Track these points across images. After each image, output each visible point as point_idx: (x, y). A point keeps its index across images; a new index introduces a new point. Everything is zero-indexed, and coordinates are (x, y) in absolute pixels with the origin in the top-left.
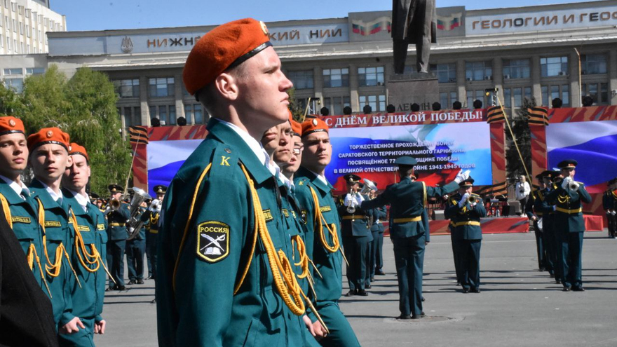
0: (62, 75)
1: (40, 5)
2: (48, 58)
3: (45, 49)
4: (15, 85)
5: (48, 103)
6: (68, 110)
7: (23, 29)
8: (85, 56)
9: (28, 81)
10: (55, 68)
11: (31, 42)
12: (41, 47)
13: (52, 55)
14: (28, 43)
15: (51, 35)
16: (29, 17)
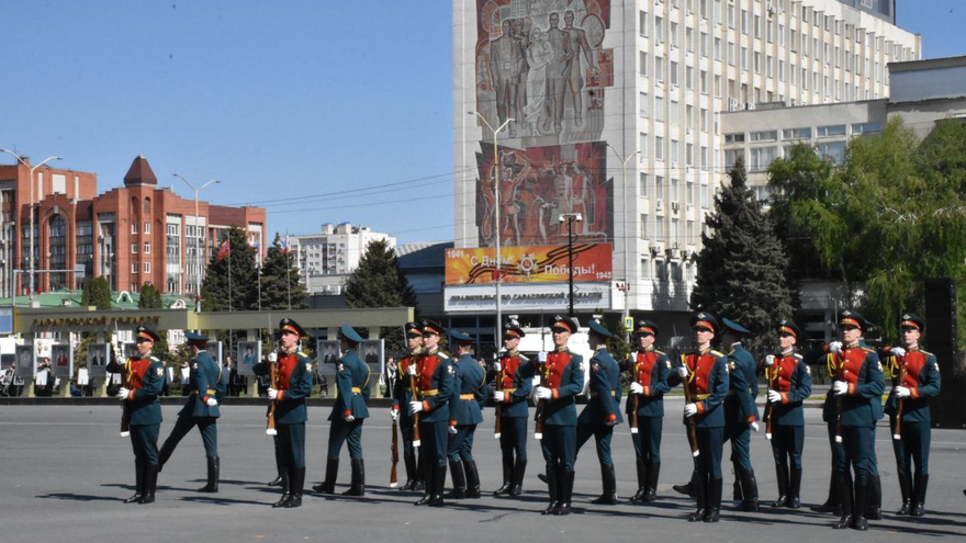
0: (911, 133)
1: (880, 21)
2: (888, 105)
3: (883, 91)
4: (833, 152)
5: (885, 180)
6: (918, 191)
7: (851, 62)
8: (952, 100)
9: (854, 145)
10: (898, 122)
11: (862, 81)
12: (877, 89)
13: (895, 102)
14: (857, 84)
15: (895, 68)
16: (861, 43)
